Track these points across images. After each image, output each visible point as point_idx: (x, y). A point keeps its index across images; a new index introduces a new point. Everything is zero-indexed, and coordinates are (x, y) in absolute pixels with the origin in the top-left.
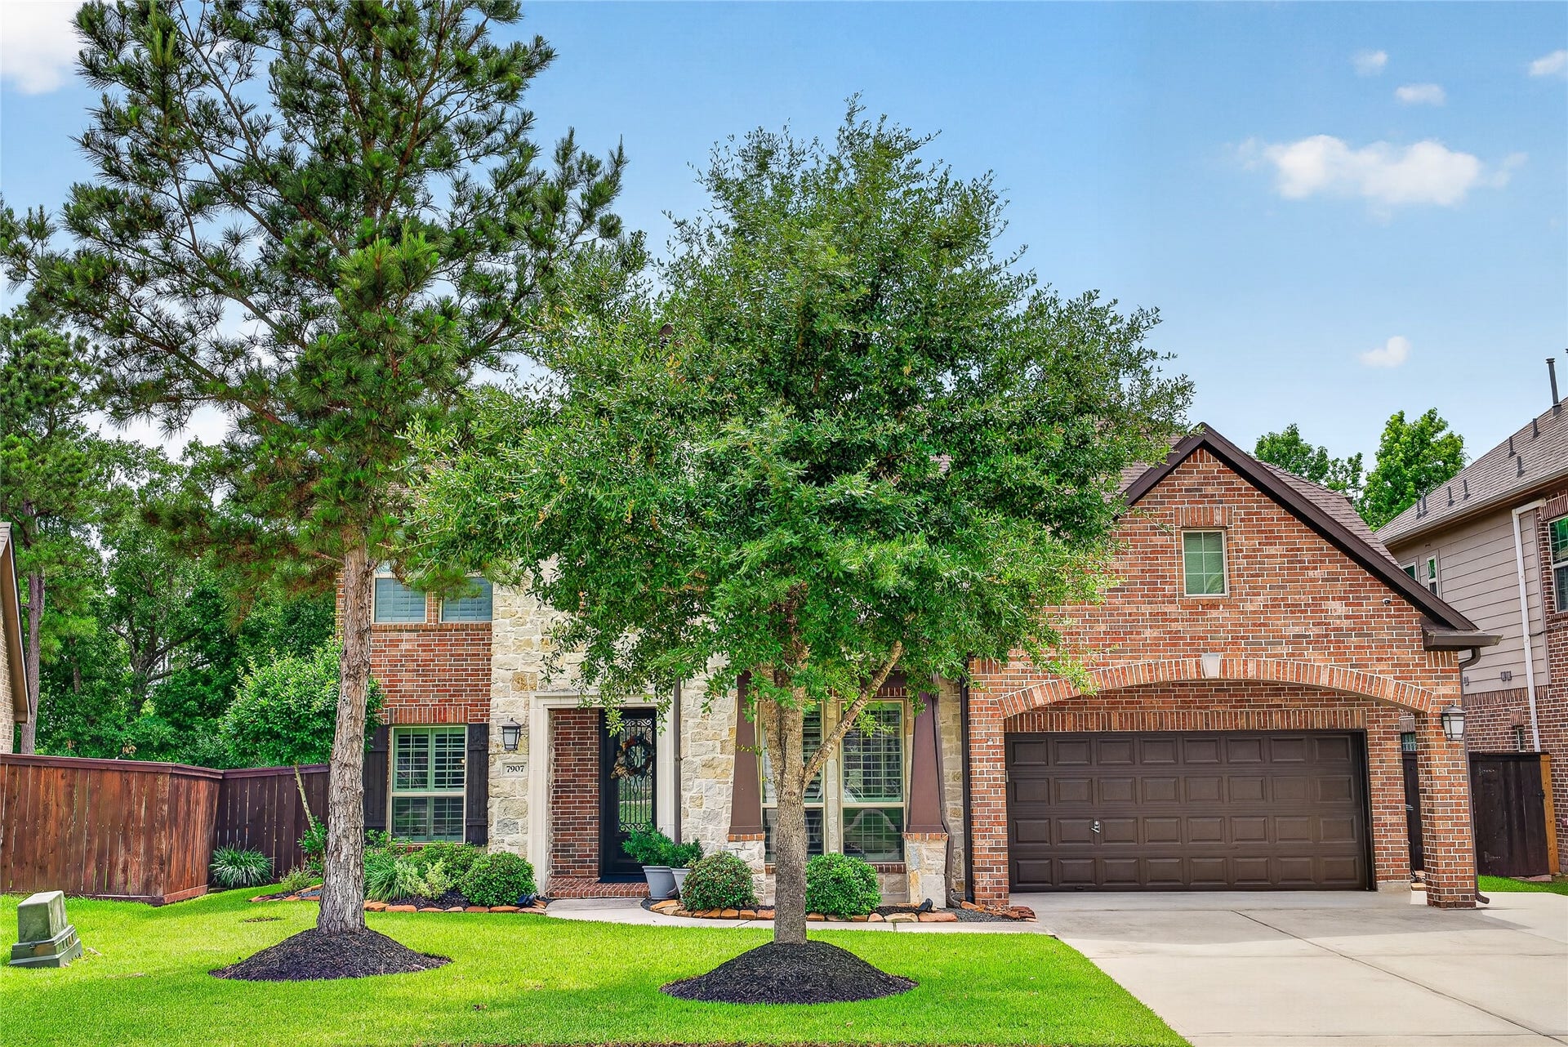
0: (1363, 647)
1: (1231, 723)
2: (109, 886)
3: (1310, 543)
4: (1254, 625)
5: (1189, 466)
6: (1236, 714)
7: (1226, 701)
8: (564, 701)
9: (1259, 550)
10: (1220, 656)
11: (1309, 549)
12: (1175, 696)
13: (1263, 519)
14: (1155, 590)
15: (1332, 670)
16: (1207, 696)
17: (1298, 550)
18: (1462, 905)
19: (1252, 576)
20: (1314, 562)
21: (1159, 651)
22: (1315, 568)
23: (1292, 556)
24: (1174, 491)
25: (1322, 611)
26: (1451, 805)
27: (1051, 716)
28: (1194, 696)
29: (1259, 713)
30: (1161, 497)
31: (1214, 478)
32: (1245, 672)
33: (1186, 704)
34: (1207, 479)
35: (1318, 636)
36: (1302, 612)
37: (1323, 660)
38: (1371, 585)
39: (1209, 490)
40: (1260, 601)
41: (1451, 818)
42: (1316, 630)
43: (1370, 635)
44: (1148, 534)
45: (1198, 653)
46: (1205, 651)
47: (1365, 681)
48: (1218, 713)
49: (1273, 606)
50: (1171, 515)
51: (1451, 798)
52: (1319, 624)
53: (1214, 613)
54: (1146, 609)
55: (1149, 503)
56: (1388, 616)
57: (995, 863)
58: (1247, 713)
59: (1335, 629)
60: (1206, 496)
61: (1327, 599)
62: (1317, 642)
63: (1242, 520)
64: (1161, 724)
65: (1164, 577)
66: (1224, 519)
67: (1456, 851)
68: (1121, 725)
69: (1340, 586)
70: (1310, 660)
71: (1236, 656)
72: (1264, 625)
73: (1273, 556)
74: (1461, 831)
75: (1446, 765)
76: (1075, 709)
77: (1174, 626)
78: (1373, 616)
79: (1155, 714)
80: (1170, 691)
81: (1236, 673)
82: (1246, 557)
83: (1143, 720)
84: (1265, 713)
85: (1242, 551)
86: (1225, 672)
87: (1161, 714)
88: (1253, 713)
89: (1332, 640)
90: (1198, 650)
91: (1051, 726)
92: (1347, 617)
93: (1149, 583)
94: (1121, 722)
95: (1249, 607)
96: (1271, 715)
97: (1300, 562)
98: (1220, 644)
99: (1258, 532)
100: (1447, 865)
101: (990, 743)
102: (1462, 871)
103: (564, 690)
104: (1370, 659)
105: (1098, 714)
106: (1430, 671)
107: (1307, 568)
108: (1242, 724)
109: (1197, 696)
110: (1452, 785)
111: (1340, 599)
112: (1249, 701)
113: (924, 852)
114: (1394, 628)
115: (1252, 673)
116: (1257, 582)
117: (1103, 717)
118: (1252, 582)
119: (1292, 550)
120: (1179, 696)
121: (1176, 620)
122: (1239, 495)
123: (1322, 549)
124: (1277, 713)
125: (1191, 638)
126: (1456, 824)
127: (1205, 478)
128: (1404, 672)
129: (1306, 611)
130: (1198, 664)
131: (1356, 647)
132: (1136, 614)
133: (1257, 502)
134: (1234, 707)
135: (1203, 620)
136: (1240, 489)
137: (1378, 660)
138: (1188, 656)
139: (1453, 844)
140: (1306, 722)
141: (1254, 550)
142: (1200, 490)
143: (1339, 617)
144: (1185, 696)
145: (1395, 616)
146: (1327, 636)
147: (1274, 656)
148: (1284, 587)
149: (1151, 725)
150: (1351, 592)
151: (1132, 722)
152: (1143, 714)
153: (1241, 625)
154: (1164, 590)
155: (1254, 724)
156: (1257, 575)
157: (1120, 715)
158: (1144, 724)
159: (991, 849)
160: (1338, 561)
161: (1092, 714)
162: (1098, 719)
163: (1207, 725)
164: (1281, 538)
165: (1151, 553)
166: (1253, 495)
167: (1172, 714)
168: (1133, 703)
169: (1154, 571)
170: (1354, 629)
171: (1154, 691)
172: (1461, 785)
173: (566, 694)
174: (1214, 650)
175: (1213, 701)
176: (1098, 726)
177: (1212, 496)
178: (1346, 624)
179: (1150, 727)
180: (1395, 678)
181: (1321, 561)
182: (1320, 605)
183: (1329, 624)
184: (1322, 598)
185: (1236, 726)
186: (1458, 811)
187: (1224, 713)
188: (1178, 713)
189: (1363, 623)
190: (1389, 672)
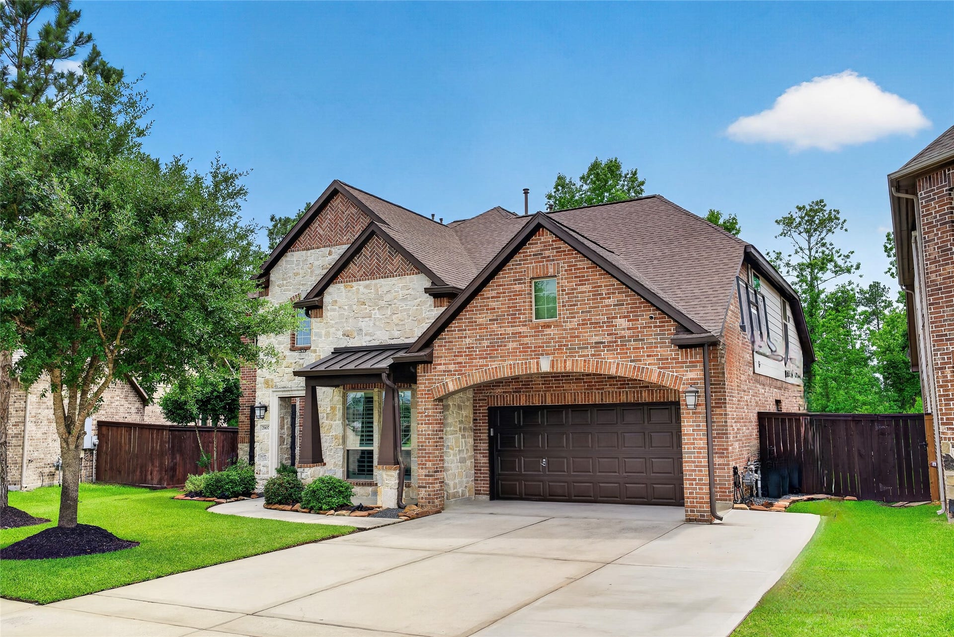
0: (638, 348)
1: (616, 399)
2: (145, 481)
3: (606, 282)
4: (571, 337)
5: (535, 240)
6: (620, 392)
7: (614, 385)
8: (284, 393)
9: (575, 289)
10: (551, 358)
11: (605, 286)
12: (584, 382)
13: (579, 269)
14: (515, 318)
15: (618, 364)
16: (602, 382)
17: (599, 287)
18: (700, 521)
19: (571, 306)
20: (608, 294)
21: (516, 356)
22: (609, 298)
23: (595, 291)
24: (526, 256)
25: (613, 326)
26: (694, 453)
27: (513, 396)
28: (595, 382)
29: (634, 392)
30: (520, 261)
31: (550, 245)
32: (565, 367)
33: (590, 387)
34: (546, 246)
35: (610, 342)
36: (600, 327)
37: (613, 358)
38: (644, 307)
39: (547, 253)
40: (575, 323)
41: (694, 462)
42: (609, 338)
43: (643, 340)
44: (512, 285)
45: (538, 356)
46: (542, 355)
47: (638, 371)
48: (609, 392)
49: (583, 324)
50: (525, 271)
51: (694, 448)
52: (611, 334)
53: (548, 331)
54: (510, 330)
55: (513, 265)
56: (655, 327)
57: (428, 483)
58: (627, 392)
59: (621, 337)
60: (545, 257)
61: (616, 318)
62: (609, 346)
63: (566, 271)
64: (575, 400)
65: (520, 310)
66: (554, 270)
67: (697, 484)
68: (552, 401)
69: (624, 309)
70: (605, 358)
71: (561, 357)
72: (577, 337)
73: (585, 292)
74: (701, 471)
75: (691, 426)
76: (527, 392)
77: (526, 340)
78: (645, 327)
79: (571, 394)
80: (580, 379)
81: (560, 368)
82: (567, 294)
83: (565, 397)
84: (638, 392)
85: (565, 290)
86: (553, 367)
87: (575, 393)
88: (630, 391)
89: (618, 344)
90: (539, 355)
91: (513, 402)
92: (629, 329)
93: (512, 314)
94: (552, 399)
95: (569, 326)
96: (641, 394)
97: (600, 294)
98: (551, 350)
99: (575, 277)
100: (690, 493)
101: (426, 414)
102: (700, 498)
103: (283, 388)
104: (643, 356)
105: (539, 395)
106: (682, 363)
107: (604, 298)
108: (623, 399)
109: (597, 382)
110: (696, 439)
111: (625, 317)
112: (628, 384)
113: (385, 476)
114: (659, 334)
115: (569, 368)
116: (574, 309)
117: (542, 397)
118: (571, 310)
119: (595, 287)
120: (586, 382)
121: (527, 336)
122: (564, 255)
123: (614, 285)
124: (645, 391)
125: (535, 347)
126: (697, 466)
127: (544, 246)
128: (664, 364)
129: (603, 326)
130: (538, 363)
131: (634, 349)
132: (504, 334)
133: (575, 258)
134: (619, 388)
135: (542, 335)
136: (564, 251)
137: (648, 356)
138: (533, 358)
139: (695, 479)
140: (664, 397)
141: (572, 289)
142: (542, 254)
143: (624, 329)
144: (590, 382)
145: (659, 327)
146: (616, 342)
147: (584, 356)
148: (590, 312)
149: (569, 401)
150: (631, 312)
151: (558, 399)
152: (565, 394)
153: (564, 338)
154: (520, 318)
155: (631, 399)
156: (575, 305)
157: (552, 395)
158: (565, 400)
159: (426, 476)
160: (623, 292)
161: (536, 395)
162: (539, 397)
163: (602, 399)
164: (589, 280)
165: (514, 295)
166: (572, 254)
167: (581, 393)
168: (559, 387)
169: (514, 307)
170: (633, 336)
171: (571, 380)
172: (701, 439)
173: (285, 389)
174: (547, 354)
175: (606, 385)
176: (539, 401)
177: (549, 257)
178: (627, 333)
179: (568, 402)
180: (659, 368)
181: (613, 293)
182: (612, 322)
183: (617, 334)
184: (613, 318)
185: (620, 400)
186: (699, 457)
187: (613, 392)
188: (585, 393)
189: (639, 332)
190: (654, 364)
